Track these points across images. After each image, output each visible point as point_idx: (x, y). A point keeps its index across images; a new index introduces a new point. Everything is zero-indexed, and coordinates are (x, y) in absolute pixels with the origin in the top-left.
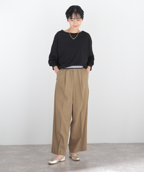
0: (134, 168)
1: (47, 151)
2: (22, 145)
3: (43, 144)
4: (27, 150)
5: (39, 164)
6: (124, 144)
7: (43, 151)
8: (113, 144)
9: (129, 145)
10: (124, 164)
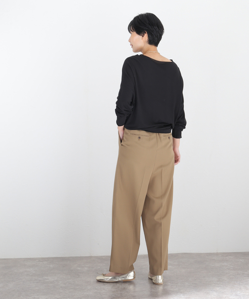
0: (236, 295)
1: (86, 269)
2: (43, 258)
3: (79, 256)
4: (51, 266)
5: (72, 290)
6: (217, 254)
7: (79, 269)
8: (199, 255)
9: (227, 256)
10: (218, 288)
